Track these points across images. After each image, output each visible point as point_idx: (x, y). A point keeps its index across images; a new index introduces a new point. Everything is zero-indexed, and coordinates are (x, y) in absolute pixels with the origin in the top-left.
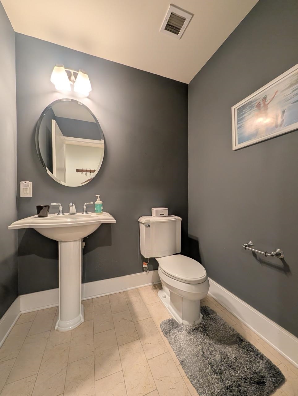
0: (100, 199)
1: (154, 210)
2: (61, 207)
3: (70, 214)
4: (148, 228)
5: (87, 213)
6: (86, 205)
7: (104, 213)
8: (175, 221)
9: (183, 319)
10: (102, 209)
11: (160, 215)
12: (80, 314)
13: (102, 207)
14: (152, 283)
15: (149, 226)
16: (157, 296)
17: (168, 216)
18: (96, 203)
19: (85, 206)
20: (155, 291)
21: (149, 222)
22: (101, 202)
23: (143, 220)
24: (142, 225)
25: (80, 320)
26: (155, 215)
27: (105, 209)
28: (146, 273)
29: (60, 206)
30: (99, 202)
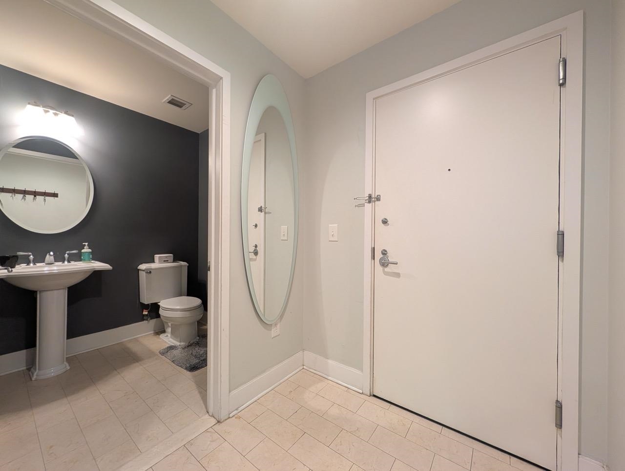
0: (88, 247)
1: (157, 257)
2: (32, 256)
3: (46, 264)
4: (150, 275)
5: (69, 262)
6: (68, 254)
7: (92, 261)
8: (181, 266)
9: (180, 342)
10: (91, 257)
11: (164, 261)
12: (65, 363)
13: (91, 255)
14: (154, 331)
15: (150, 272)
16: (160, 339)
17: (173, 262)
18: (83, 251)
19: (66, 255)
20: (158, 336)
21: (152, 269)
22: (90, 250)
23: (143, 267)
24: (142, 272)
25: (66, 367)
26: (158, 262)
27: (95, 257)
28: (146, 322)
29: (30, 255)
30: (86, 250)
